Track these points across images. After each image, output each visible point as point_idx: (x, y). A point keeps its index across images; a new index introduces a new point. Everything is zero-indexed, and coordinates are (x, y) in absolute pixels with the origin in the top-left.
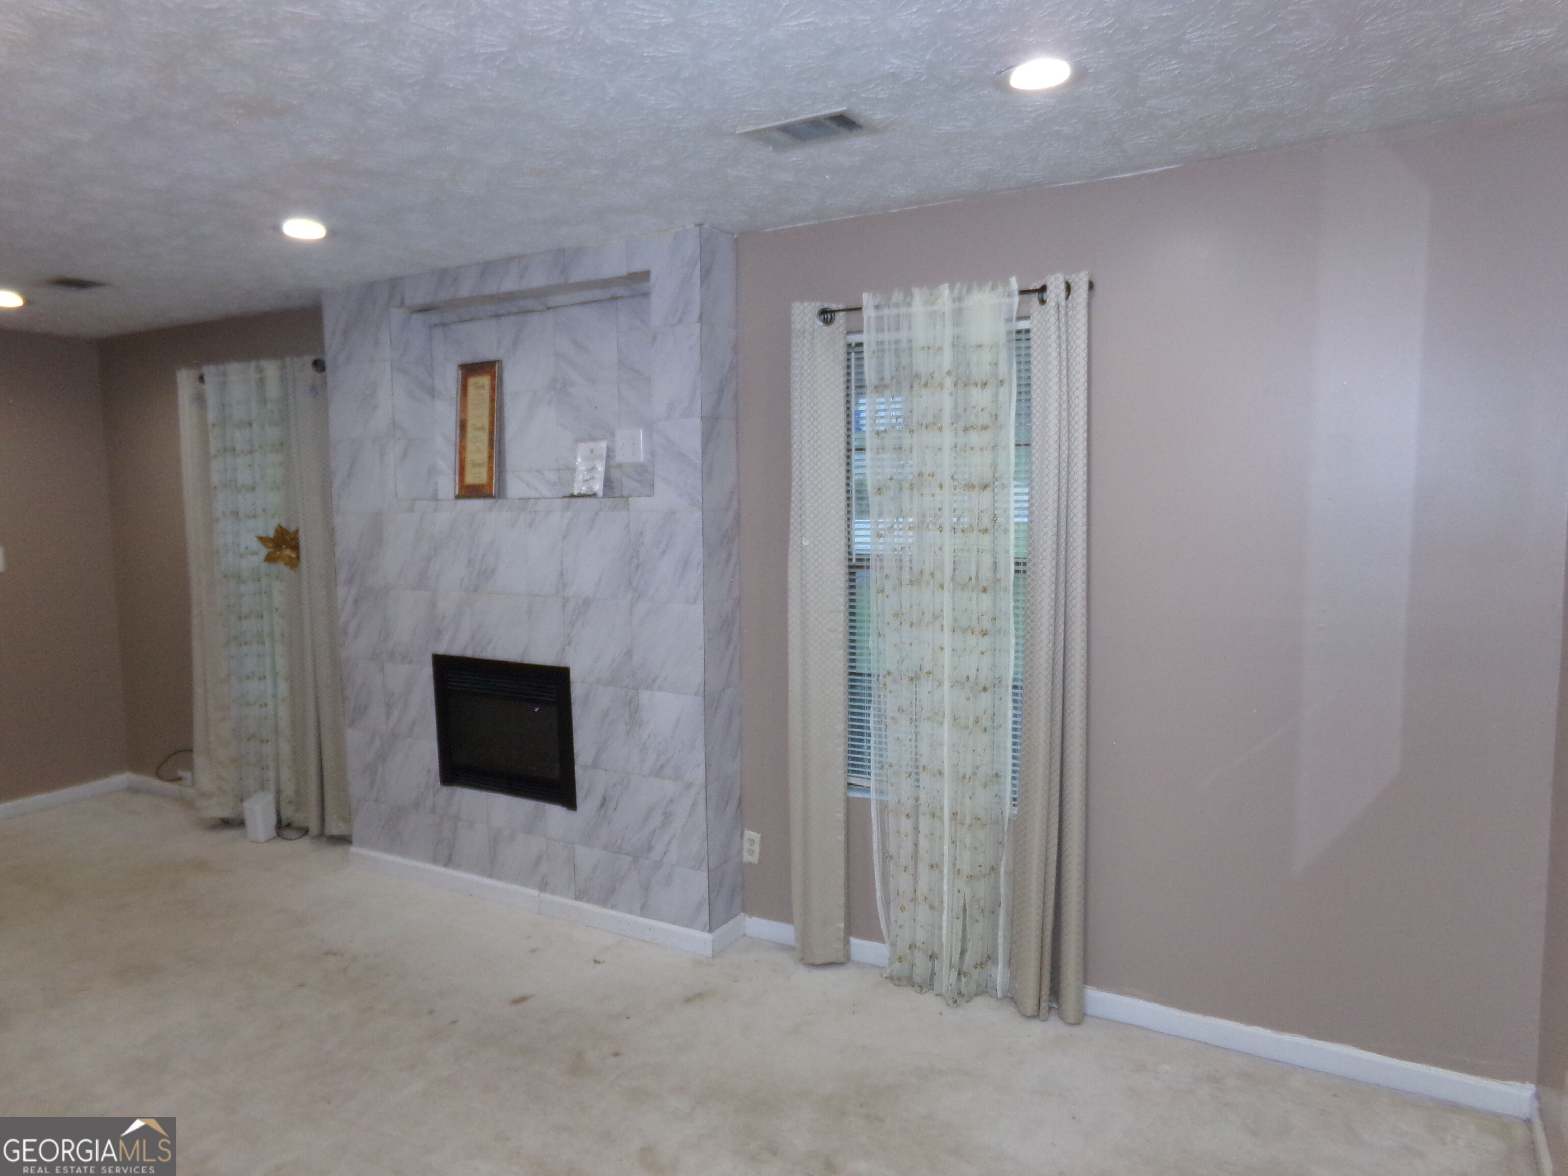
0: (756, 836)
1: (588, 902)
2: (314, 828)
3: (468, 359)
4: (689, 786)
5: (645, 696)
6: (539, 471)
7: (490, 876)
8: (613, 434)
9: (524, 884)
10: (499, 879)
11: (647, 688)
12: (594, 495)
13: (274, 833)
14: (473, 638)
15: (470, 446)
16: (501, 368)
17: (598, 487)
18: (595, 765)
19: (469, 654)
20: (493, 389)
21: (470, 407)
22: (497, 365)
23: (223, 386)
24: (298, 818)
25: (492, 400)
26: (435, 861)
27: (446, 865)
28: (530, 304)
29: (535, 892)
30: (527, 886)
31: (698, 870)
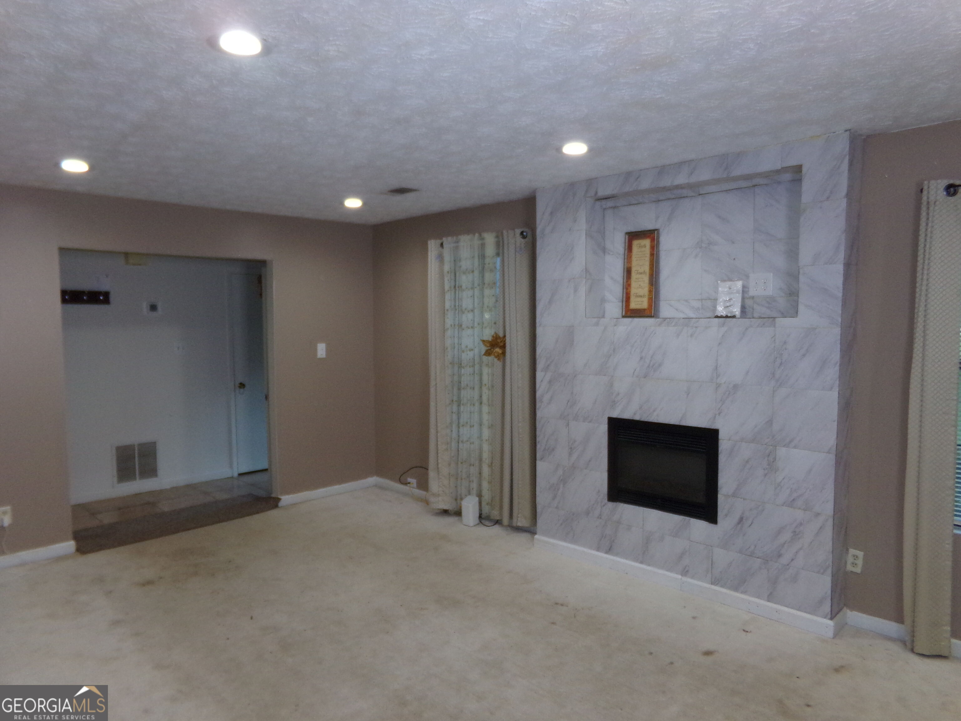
0: (860, 554)
1: (722, 586)
2: (506, 521)
3: (632, 229)
4: (818, 515)
5: (782, 452)
6: (686, 301)
7: (641, 563)
8: (747, 277)
9: (670, 570)
10: (649, 565)
11: (784, 446)
12: (734, 317)
13: (477, 521)
14: (641, 408)
15: (634, 284)
16: (658, 234)
17: (737, 311)
18: (734, 495)
19: (637, 418)
20: (652, 248)
21: (634, 258)
22: (656, 232)
23: (457, 248)
24: (495, 514)
25: (652, 255)
26: (598, 549)
27: (606, 553)
28: (685, 192)
29: (680, 577)
30: (671, 572)
31: (822, 574)
